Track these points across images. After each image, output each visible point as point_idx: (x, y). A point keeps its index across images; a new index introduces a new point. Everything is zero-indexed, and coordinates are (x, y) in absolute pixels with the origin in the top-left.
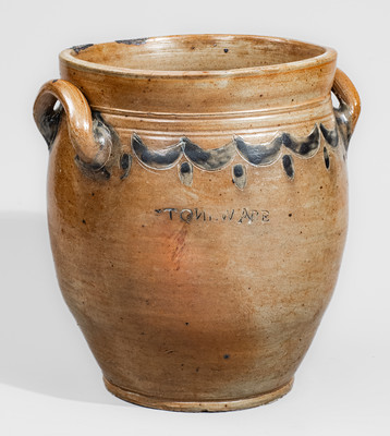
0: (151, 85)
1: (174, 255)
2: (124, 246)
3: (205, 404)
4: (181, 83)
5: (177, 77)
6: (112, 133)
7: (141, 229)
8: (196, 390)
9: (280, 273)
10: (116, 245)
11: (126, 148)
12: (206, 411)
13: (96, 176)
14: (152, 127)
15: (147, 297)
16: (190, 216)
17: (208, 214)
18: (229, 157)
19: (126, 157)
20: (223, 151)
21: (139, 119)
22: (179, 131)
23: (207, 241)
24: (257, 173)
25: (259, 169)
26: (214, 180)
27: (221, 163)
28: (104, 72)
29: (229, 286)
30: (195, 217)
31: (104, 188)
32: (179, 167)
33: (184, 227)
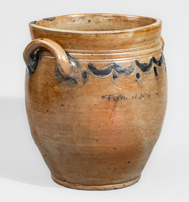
0: (98, 38)
1: (110, 117)
2: (86, 115)
3: (115, 185)
4: (112, 36)
5: (110, 34)
6: (77, 62)
7: (95, 106)
8: (113, 179)
9: (153, 121)
10: (82, 114)
11: (85, 69)
12: (116, 189)
13: (69, 83)
14: (97, 58)
15: (96, 138)
16: (118, 98)
17: (126, 96)
18: (133, 69)
19: (85, 73)
20: (131, 67)
21: (91, 54)
22: (110, 59)
23: (125, 109)
24: (145, 76)
25: (146, 74)
26: (128, 80)
27: (131, 72)
28: (72, 33)
29: (134, 129)
30: (120, 98)
31: (74, 89)
32: (112, 75)
33: (115, 103)
